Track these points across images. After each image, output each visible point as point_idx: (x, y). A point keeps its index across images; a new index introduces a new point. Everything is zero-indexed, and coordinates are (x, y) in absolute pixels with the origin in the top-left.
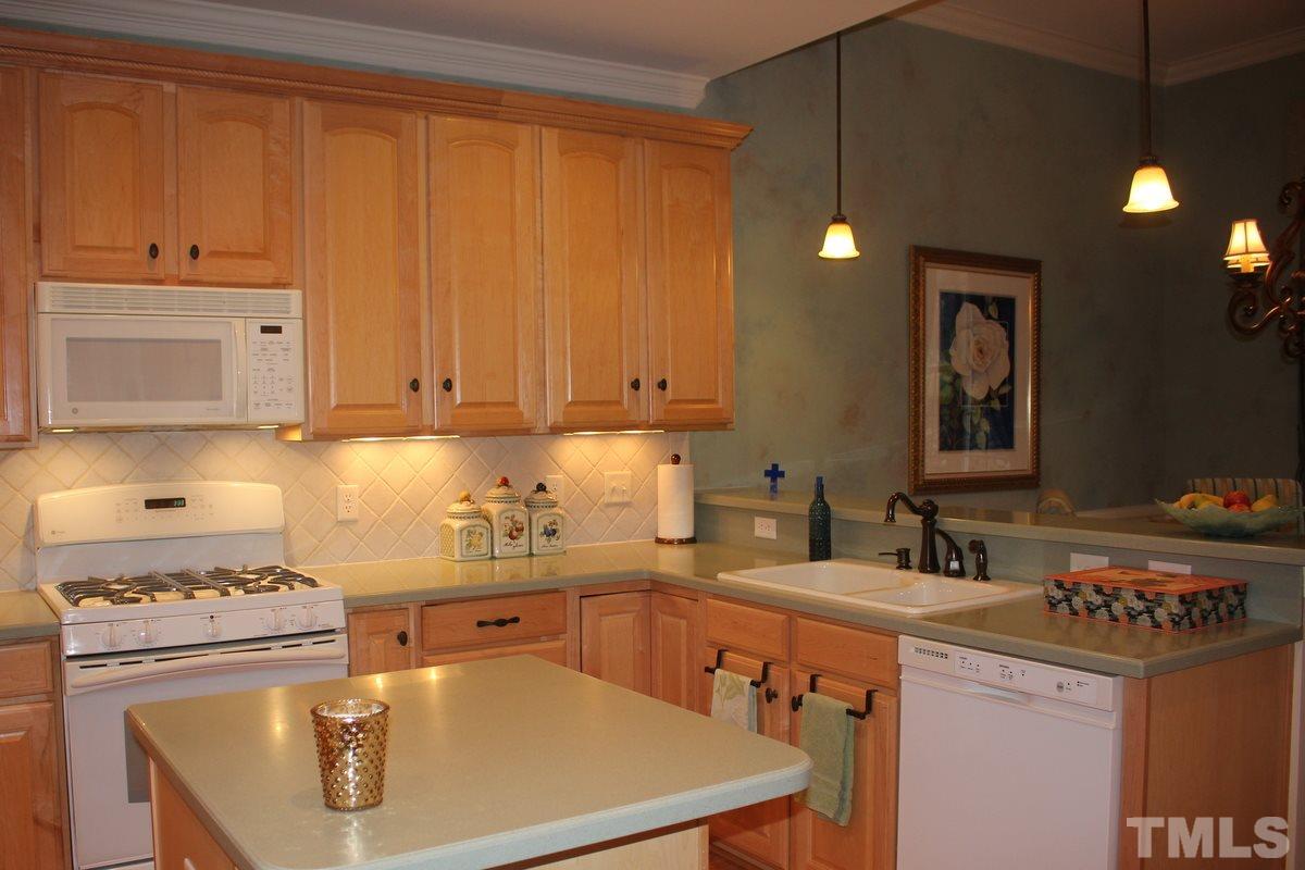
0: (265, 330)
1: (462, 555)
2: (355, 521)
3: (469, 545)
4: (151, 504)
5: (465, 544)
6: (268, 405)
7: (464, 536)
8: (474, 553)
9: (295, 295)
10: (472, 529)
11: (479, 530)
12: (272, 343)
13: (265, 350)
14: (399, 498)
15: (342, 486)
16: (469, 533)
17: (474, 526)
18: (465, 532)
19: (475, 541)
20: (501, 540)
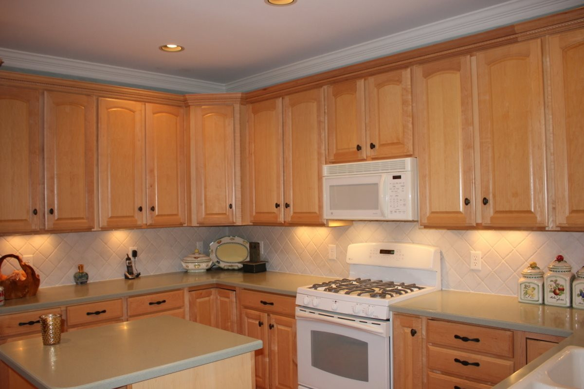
0: (395, 177)
1: (521, 298)
2: (479, 271)
3: (526, 293)
4: (382, 252)
5: (523, 292)
6: (395, 212)
7: (523, 289)
8: (529, 299)
9: (408, 161)
10: (527, 284)
11: (532, 285)
12: (397, 183)
13: (395, 187)
14: (503, 261)
15: (473, 252)
16: (526, 287)
17: (529, 283)
18: (523, 286)
19: (529, 291)
20: (549, 295)
